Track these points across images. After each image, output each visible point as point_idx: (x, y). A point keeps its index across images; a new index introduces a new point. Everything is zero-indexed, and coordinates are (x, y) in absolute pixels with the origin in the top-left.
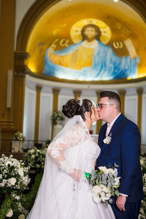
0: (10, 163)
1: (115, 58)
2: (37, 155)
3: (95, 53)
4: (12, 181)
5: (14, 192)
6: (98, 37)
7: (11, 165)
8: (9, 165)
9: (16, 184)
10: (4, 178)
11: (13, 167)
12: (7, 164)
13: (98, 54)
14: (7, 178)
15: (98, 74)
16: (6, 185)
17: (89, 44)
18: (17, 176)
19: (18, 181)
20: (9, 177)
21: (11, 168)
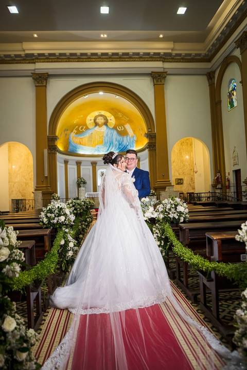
0: (59, 205)
1: (119, 138)
2: (74, 204)
3: (105, 135)
4: (62, 218)
5: (64, 226)
6: (106, 123)
7: (60, 207)
8: (58, 207)
9: (65, 220)
10: (55, 216)
11: (61, 208)
12: (57, 207)
13: (107, 135)
14: (58, 217)
15: (108, 150)
16: (58, 221)
17: (100, 128)
18: (65, 215)
19: (66, 218)
20: (59, 215)
21: (60, 209)
